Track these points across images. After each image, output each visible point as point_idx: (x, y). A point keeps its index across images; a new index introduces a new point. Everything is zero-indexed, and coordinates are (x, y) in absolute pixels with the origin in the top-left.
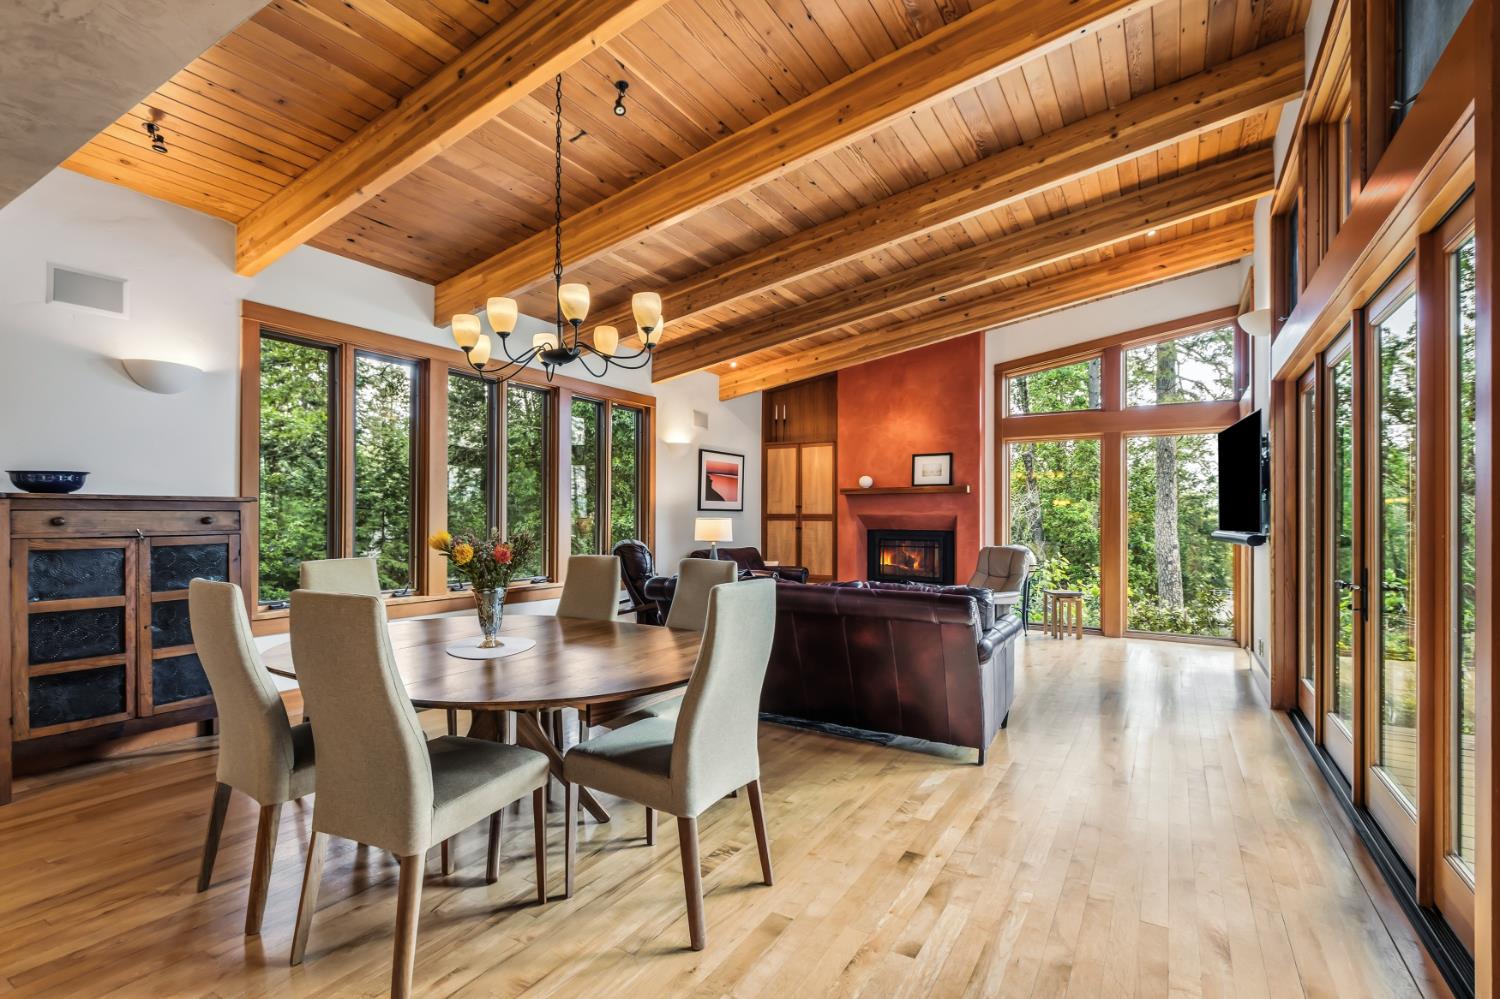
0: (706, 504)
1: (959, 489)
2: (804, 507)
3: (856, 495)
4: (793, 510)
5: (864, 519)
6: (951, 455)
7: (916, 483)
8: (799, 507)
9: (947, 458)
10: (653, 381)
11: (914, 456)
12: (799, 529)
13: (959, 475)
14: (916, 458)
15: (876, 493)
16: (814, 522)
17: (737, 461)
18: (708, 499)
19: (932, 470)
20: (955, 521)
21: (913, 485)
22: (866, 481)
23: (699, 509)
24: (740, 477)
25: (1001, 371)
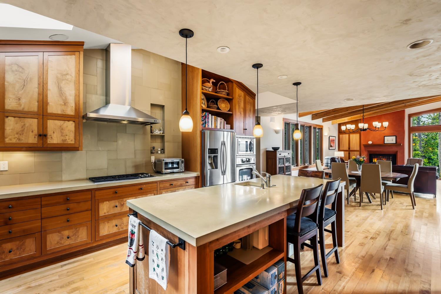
0: (330, 148)
1: (399, 144)
2: (351, 148)
3: (367, 146)
4: (347, 149)
5: (369, 151)
6: (396, 136)
7: (385, 143)
8: (349, 148)
9: (395, 137)
10: (323, 122)
11: (384, 136)
12: (349, 154)
13: (398, 141)
14: (385, 137)
15: (373, 145)
16: (354, 152)
17: (335, 138)
18: (330, 147)
19: (390, 140)
20: (397, 152)
21: (384, 143)
22: (370, 142)
23: (329, 149)
24: (335, 142)
25: (410, 116)
